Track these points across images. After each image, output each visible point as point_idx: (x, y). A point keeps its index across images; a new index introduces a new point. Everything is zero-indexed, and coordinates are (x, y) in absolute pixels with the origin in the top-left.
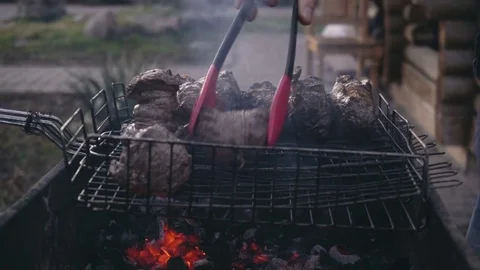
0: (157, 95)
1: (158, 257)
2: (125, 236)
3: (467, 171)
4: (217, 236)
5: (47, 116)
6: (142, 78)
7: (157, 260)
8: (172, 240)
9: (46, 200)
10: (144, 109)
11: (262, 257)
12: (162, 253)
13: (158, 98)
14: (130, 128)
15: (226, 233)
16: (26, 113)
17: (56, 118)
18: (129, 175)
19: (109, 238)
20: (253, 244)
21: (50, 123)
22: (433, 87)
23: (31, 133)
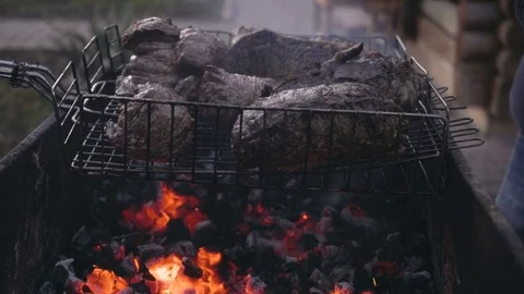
0: (155, 47)
1: (155, 220)
2: (120, 197)
3: (489, 134)
4: (220, 197)
5: (35, 66)
6: (140, 27)
7: (155, 223)
8: (171, 202)
9: (36, 156)
10: (142, 61)
11: (268, 220)
12: (161, 215)
13: (157, 49)
14: (126, 81)
15: (230, 195)
16: (11, 63)
17: (44, 68)
18: (127, 140)
19: (103, 199)
20: (259, 206)
21: (39, 75)
22: (452, 44)
23: (19, 86)
